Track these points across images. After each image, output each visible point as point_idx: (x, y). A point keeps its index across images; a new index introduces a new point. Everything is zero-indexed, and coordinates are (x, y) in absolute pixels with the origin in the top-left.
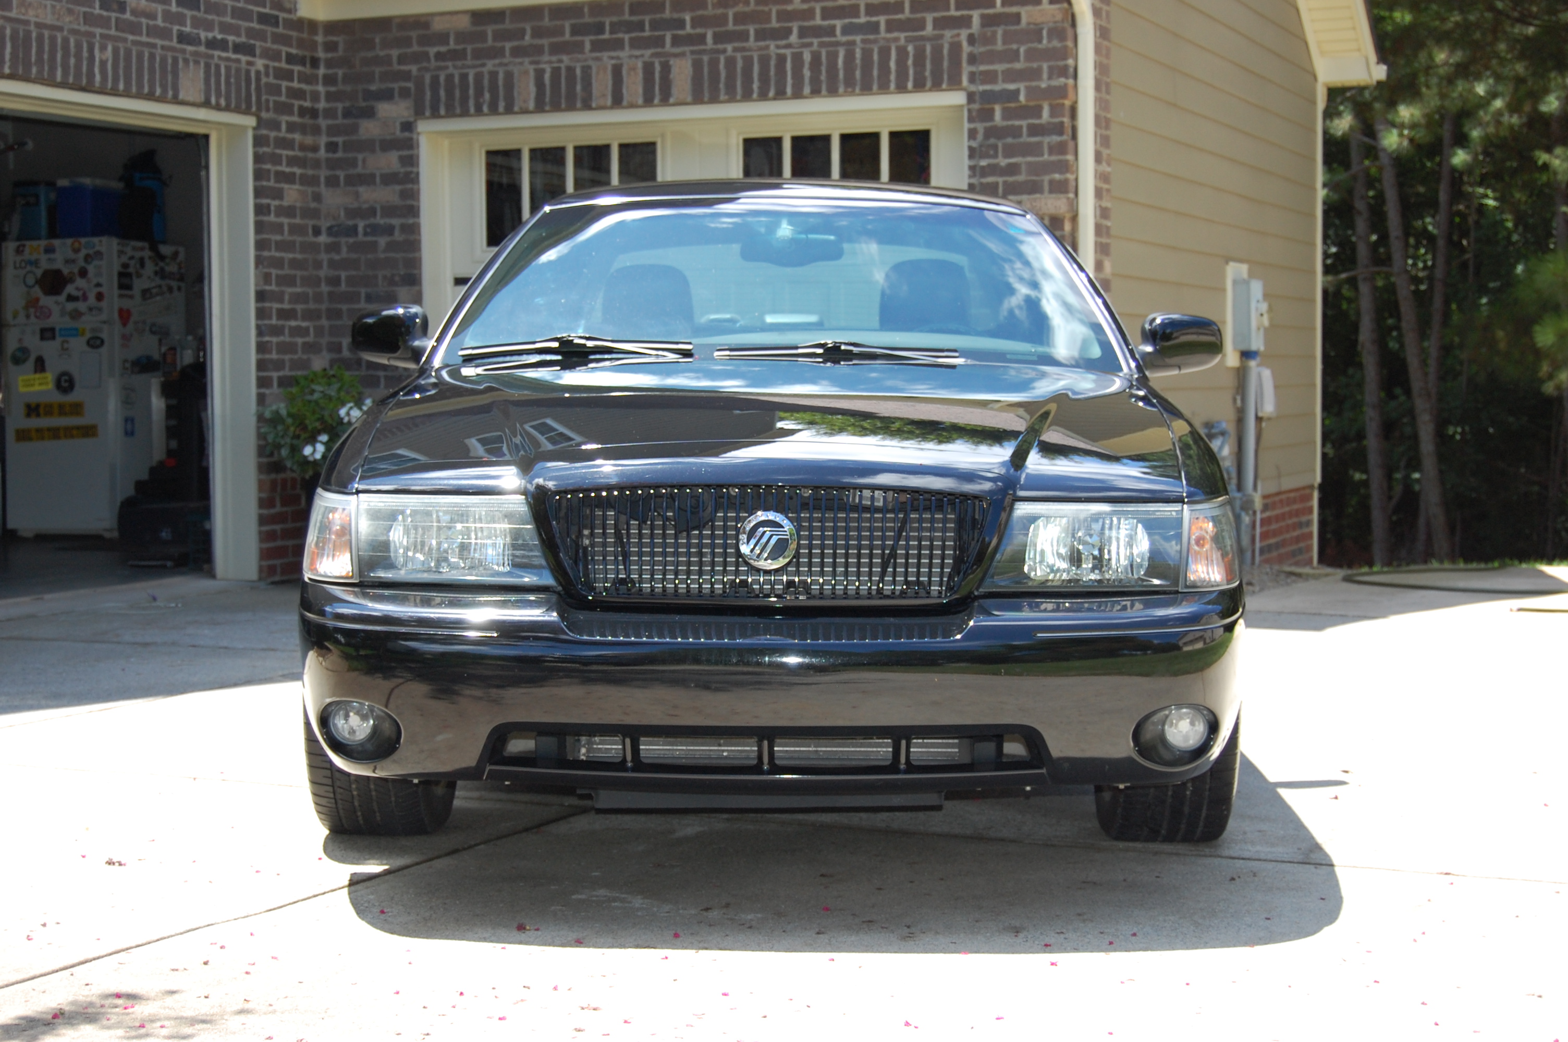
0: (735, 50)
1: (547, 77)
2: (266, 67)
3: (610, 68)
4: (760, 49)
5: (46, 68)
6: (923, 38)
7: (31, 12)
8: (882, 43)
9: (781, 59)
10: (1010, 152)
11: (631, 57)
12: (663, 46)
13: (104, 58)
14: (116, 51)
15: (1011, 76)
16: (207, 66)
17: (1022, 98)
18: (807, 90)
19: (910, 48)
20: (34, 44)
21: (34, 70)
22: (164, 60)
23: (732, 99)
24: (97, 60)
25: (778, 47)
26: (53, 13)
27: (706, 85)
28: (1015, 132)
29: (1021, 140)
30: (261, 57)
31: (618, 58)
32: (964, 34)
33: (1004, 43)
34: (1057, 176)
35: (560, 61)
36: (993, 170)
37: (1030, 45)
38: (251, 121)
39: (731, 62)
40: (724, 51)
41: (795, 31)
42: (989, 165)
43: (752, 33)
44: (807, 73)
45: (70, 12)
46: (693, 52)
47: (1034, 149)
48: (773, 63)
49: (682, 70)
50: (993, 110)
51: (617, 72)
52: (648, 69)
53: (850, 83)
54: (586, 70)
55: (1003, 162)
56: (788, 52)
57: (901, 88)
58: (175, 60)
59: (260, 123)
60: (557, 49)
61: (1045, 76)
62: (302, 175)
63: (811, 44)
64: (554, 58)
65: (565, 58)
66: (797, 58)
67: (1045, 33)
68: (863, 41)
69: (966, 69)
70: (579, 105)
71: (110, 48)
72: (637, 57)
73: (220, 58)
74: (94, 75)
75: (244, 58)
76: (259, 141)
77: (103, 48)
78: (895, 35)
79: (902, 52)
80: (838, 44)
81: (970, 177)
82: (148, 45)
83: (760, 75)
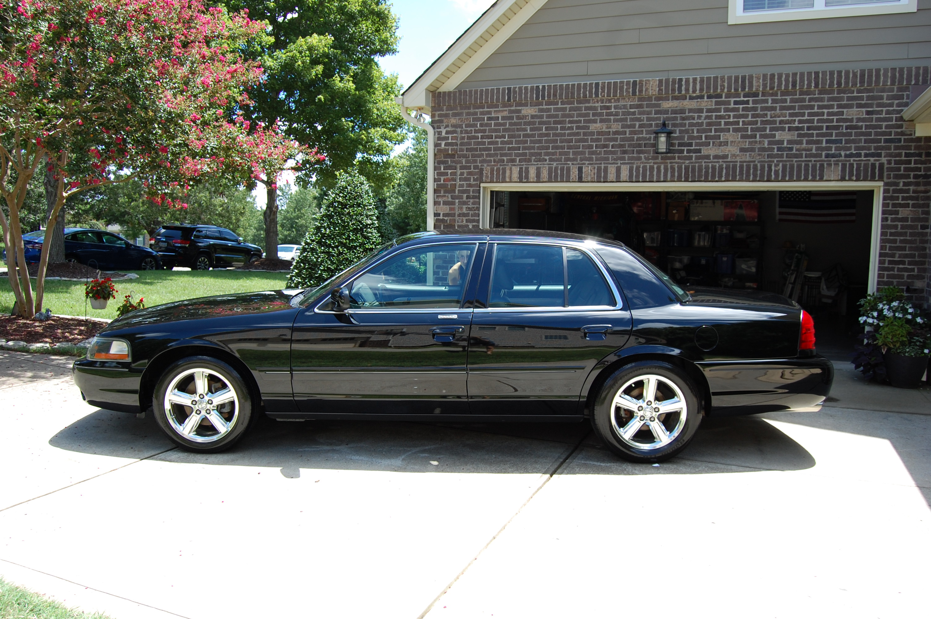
2: (889, 162)
5: (744, 176)
7: (738, 158)
13: (777, 169)
14: (784, 167)
16: (844, 166)
20: (738, 169)
21: (738, 177)
22: (814, 166)
24: (773, 170)
26: (750, 157)
30: (885, 157)
38: (881, 184)
45: (759, 155)
58: (822, 166)
59: (886, 184)
62: (913, 204)
71: (781, 165)
73: (854, 160)
74: (771, 176)
75: (872, 159)
76: (885, 191)
77: (776, 165)
82: (806, 161)
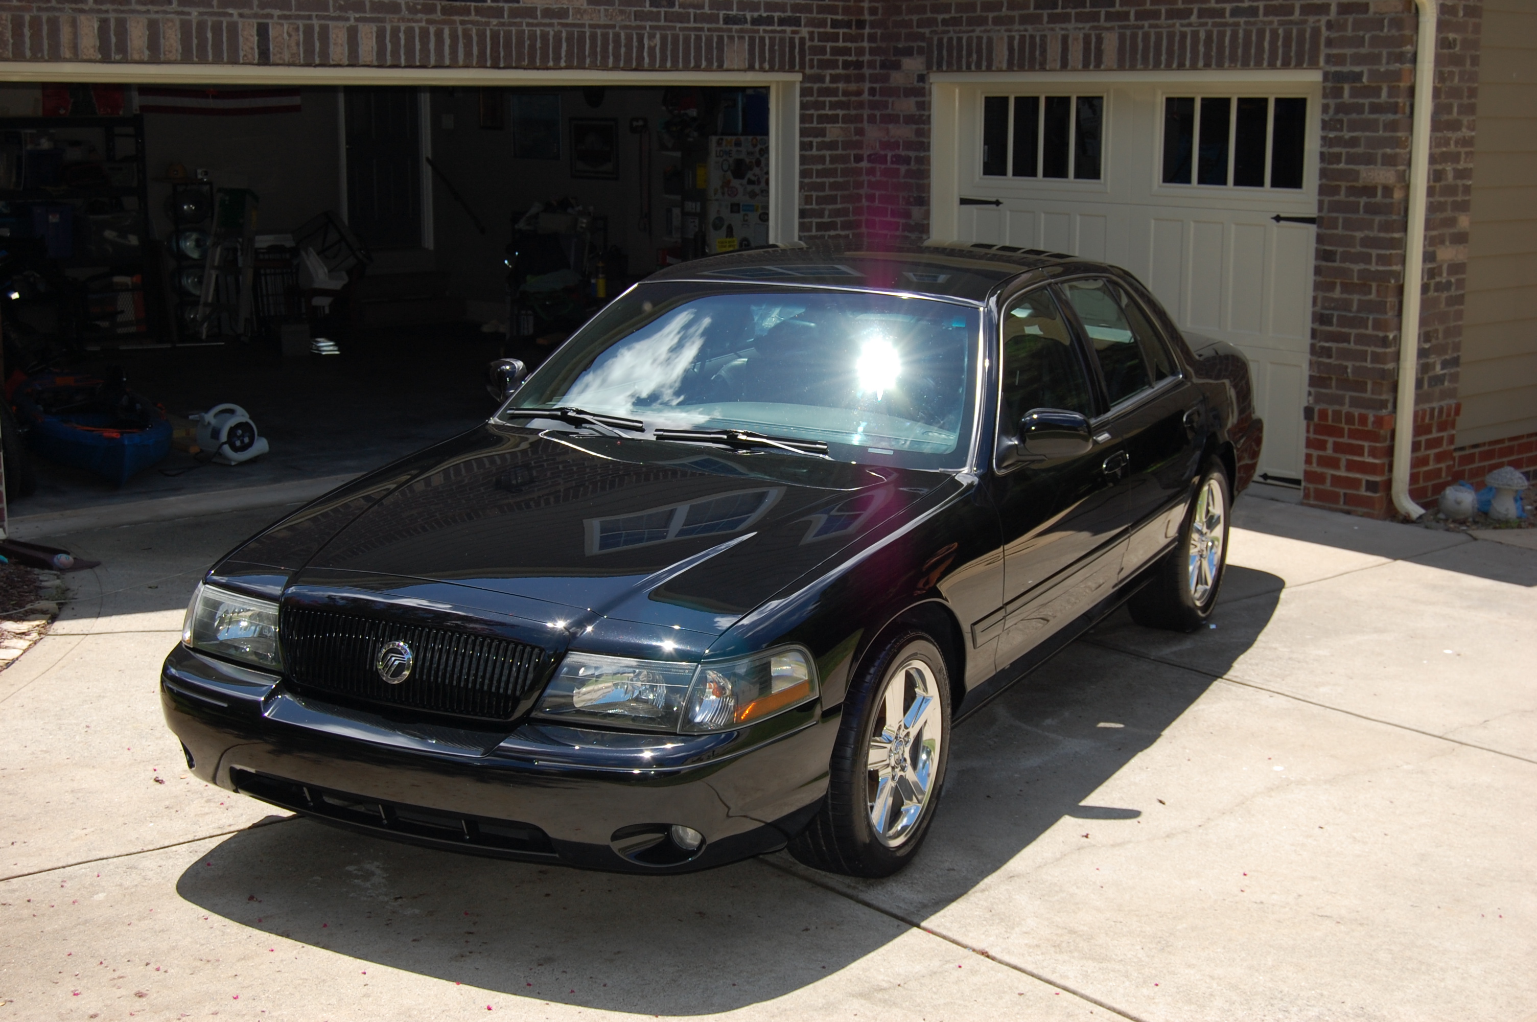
0: (1151, 26)
1: (1016, 42)
2: (811, 34)
3: (1060, 37)
4: (1169, 26)
5: (599, 58)
6: (1291, 22)
7: (586, 17)
8: (1260, 25)
9: (1183, 36)
10: (1353, 126)
11: (1076, 28)
12: (1099, 21)
13: (652, 44)
14: (664, 39)
15: (1358, 59)
16: (752, 40)
17: (1365, 79)
18: (1201, 64)
19: (1281, 31)
20: (588, 41)
21: (588, 61)
22: (709, 40)
23: (1146, 68)
24: (646, 46)
25: (1182, 25)
26: (606, 16)
27: (1128, 55)
28: (1359, 109)
29: (1363, 116)
30: (806, 26)
31: (1066, 29)
32: (1324, 19)
33: (1353, 30)
34: (1388, 151)
35: (1026, 30)
36: (1338, 141)
37: (1374, 33)
38: (798, 77)
39: (1146, 36)
40: (1142, 27)
41: (1195, 12)
42: (1335, 137)
43: (1163, 11)
44: (1201, 49)
45: (622, 12)
46: (1120, 27)
47: (1370, 126)
48: (1177, 39)
49: (1111, 42)
50: (1342, 88)
51: (1065, 39)
52: (1087, 40)
53: (1233, 59)
54: (1043, 38)
55: (1347, 135)
56: (1188, 30)
57: (1272, 66)
58: (720, 38)
59: (806, 79)
60: (1024, 20)
61: (1384, 61)
62: (844, 116)
63: (1206, 24)
64: (1022, 28)
65: (1029, 27)
66: (1195, 34)
67: (1386, 22)
68: (1246, 23)
69: (1324, 51)
70: (1037, 67)
71: (658, 36)
72: (1080, 29)
73: (765, 31)
74: (643, 59)
75: (789, 29)
76: (804, 92)
77: (652, 37)
78: (1270, 18)
79: (1274, 33)
80: (1226, 25)
81: (1322, 146)
82: (695, 29)
83: (1167, 49)
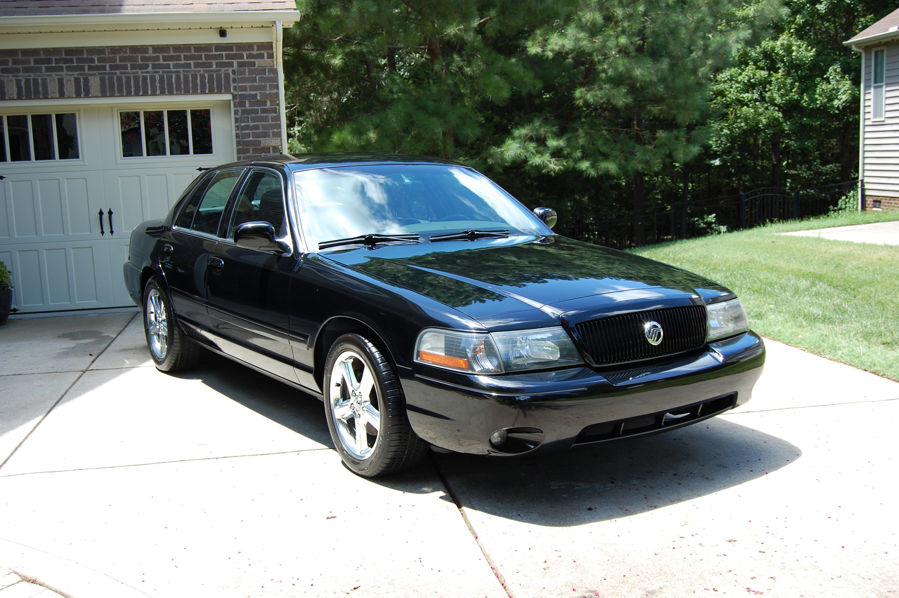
0: (121, 73)
1: (23, 83)
3: (57, 80)
4: (134, 73)
6: (211, 71)
8: (192, 72)
9: (145, 78)
10: (254, 119)
11: (67, 75)
12: (84, 71)
15: (253, 88)
17: (258, 98)
18: (158, 92)
19: (206, 75)
23: (122, 95)
25: (142, 73)
27: (108, 88)
28: (256, 112)
29: (259, 115)
31: (61, 75)
32: (230, 70)
33: (249, 74)
34: (275, 130)
35: (30, 76)
36: (247, 127)
37: (261, 75)
39: (119, 79)
40: (116, 74)
41: (150, 66)
42: (245, 125)
43: (129, 66)
44: (158, 85)
46: (99, 74)
47: (265, 119)
48: (141, 80)
49: (95, 82)
50: (245, 102)
51: (61, 81)
52: (77, 81)
53: (179, 89)
54: (44, 81)
55: (252, 124)
56: (148, 75)
57: (203, 92)
60: (26, 70)
61: (268, 89)
63: (159, 72)
64: (26, 74)
65: (31, 74)
66: (153, 78)
67: (267, 70)
68: (183, 71)
69: (232, 85)
70: (41, 97)
72: (70, 75)
78: (199, 69)
79: (203, 77)
80: (171, 72)
81: (236, 130)
83: (135, 85)
